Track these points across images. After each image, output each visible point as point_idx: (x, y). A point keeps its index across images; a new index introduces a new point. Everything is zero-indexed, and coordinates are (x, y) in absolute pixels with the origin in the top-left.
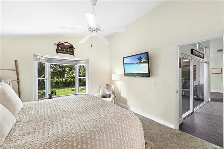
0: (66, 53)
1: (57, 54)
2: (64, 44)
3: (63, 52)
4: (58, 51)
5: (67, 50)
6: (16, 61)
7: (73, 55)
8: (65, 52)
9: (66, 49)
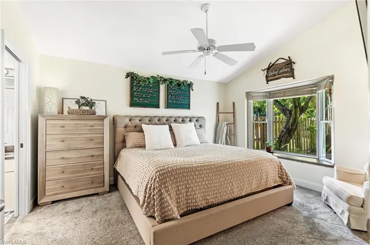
0: (279, 78)
1: (268, 83)
2: (277, 63)
3: (275, 77)
4: (269, 79)
5: (281, 71)
6: (234, 103)
7: (293, 76)
8: (277, 76)
9: (279, 70)
